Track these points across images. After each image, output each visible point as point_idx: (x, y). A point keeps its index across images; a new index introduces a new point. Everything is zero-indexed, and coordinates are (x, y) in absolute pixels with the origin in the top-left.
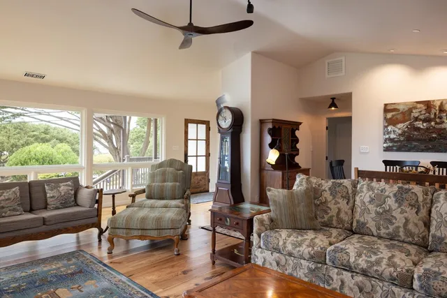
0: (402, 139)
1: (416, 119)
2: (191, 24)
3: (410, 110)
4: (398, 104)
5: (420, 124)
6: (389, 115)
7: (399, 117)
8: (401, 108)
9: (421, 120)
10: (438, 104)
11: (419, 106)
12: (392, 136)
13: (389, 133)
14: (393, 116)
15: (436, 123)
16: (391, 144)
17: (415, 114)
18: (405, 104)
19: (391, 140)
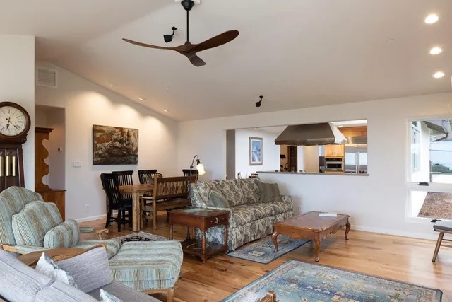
0: (107, 154)
1: (115, 140)
2: (188, 42)
3: (112, 134)
4: (104, 127)
5: (117, 144)
6: (98, 135)
7: (105, 137)
8: (105, 129)
9: (118, 141)
10: (126, 131)
11: (117, 130)
12: (100, 152)
13: (98, 150)
14: (101, 136)
15: (127, 145)
16: (99, 159)
17: (115, 136)
18: (108, 127)
19: (100, 155)
